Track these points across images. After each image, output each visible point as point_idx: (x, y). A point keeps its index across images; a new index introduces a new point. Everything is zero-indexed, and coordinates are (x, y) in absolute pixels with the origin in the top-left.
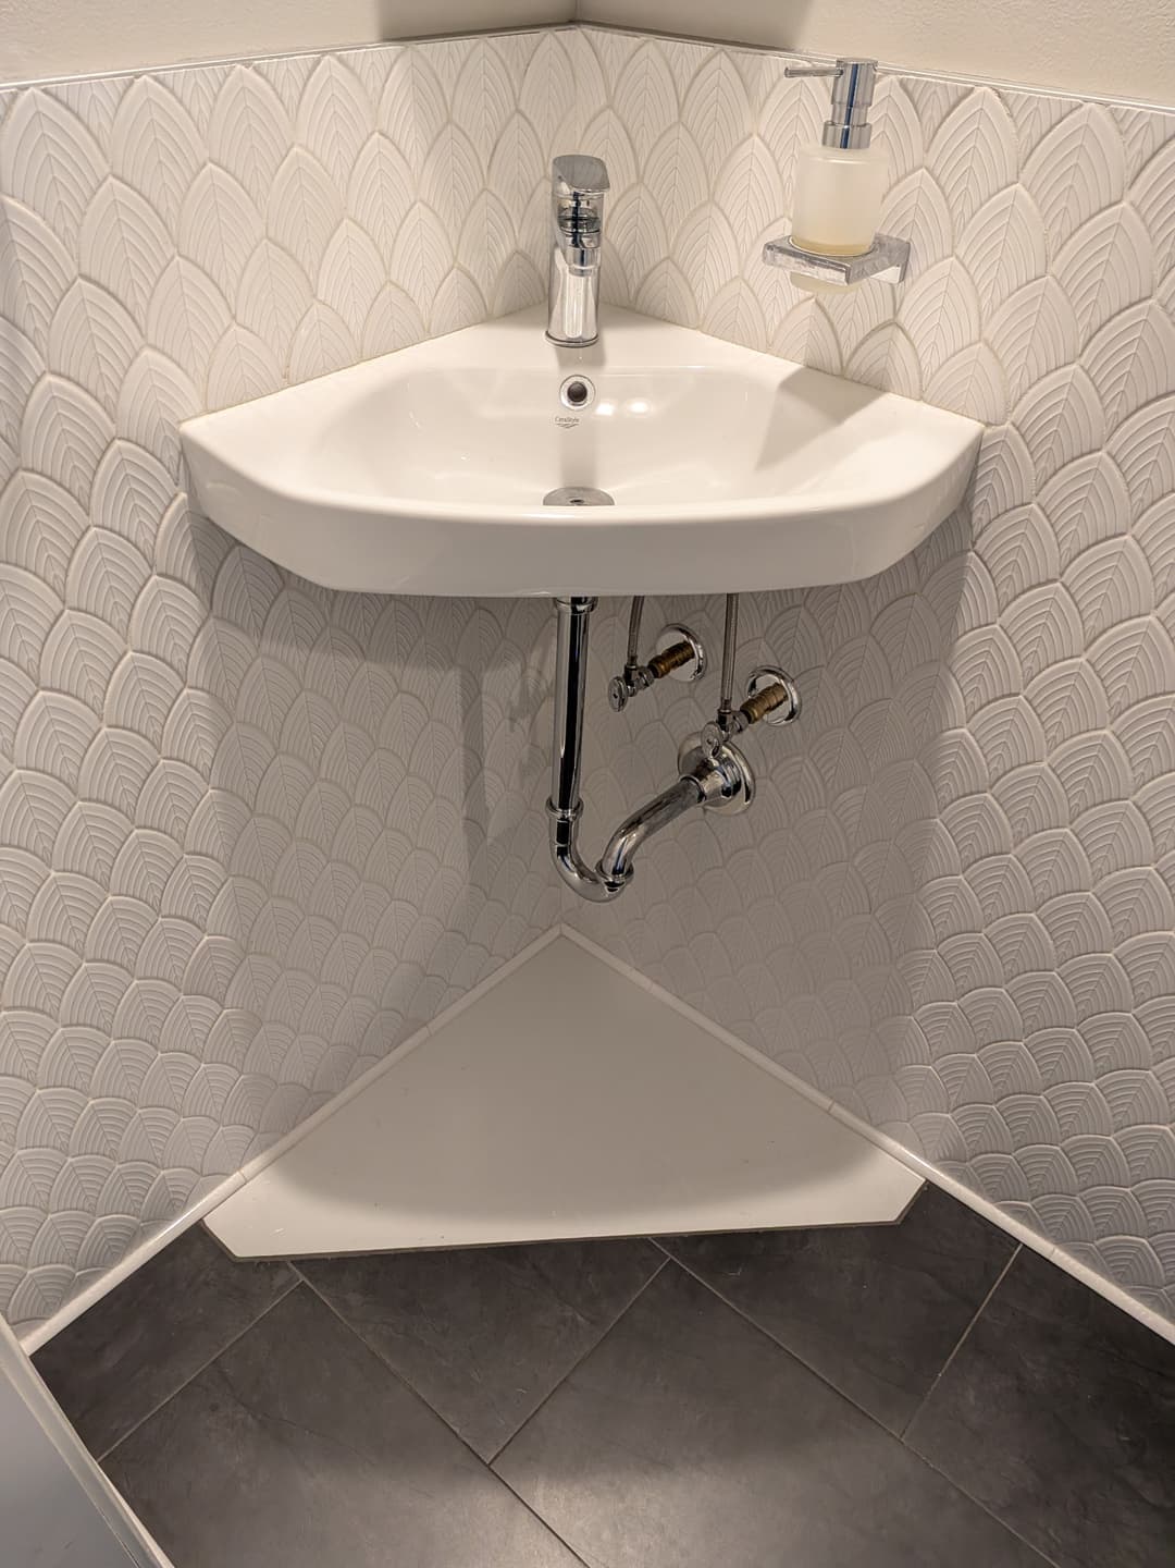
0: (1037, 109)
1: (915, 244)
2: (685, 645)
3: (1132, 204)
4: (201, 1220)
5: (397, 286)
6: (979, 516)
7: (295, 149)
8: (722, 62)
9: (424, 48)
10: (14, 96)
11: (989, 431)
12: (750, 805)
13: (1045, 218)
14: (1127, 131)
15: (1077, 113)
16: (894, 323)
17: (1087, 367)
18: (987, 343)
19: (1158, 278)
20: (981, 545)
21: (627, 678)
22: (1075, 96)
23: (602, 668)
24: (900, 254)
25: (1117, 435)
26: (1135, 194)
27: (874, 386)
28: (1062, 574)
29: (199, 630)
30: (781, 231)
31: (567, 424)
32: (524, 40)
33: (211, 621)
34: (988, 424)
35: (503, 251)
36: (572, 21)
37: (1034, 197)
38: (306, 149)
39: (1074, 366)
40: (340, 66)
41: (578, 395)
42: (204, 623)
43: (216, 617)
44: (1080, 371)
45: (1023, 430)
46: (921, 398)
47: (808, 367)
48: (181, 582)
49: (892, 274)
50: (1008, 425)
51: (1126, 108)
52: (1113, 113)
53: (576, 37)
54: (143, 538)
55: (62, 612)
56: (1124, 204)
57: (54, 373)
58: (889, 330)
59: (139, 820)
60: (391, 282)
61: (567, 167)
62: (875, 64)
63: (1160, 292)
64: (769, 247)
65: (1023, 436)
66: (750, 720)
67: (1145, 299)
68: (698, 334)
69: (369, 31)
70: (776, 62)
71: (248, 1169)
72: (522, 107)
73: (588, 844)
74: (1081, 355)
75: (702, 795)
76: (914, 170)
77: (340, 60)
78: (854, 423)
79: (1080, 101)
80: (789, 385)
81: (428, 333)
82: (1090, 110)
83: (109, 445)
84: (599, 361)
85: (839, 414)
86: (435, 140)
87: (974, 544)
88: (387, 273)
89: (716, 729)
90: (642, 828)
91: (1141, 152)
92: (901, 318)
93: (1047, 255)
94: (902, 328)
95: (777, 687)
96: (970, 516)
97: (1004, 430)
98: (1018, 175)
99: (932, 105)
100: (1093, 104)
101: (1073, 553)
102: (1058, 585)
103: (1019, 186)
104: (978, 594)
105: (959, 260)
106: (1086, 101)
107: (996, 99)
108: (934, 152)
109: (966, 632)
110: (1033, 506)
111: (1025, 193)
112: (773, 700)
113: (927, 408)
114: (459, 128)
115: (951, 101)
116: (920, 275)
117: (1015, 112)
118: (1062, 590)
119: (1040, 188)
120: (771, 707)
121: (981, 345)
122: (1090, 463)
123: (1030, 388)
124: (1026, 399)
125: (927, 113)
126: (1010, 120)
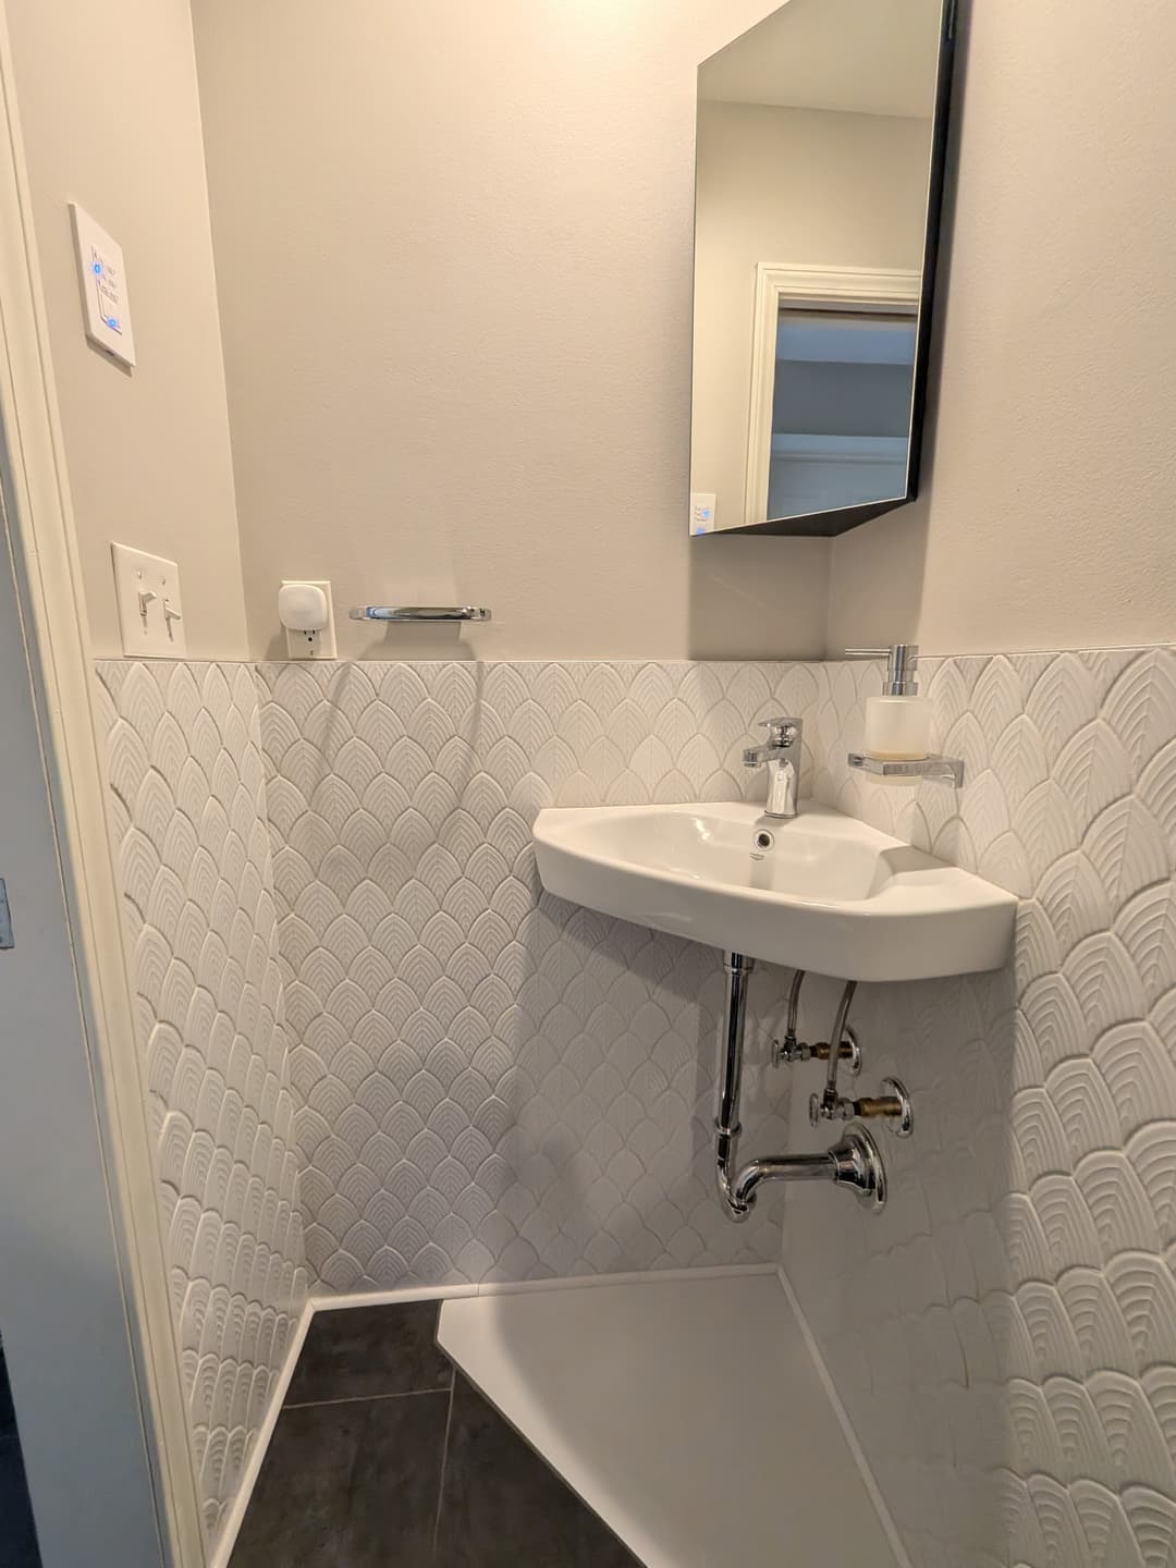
0: (1032, 663)
1: (966, 763)
2: (848, 1044)
4: (442, 1300)
5: (680, 772)
6: (1022, 977)
9: (709, 664)
10: (495, 666)
11: (1021, 903)
12: (884, 1206)
13: (1044, 736)
14: (1092, 668)
15: (1057, 660)
16: (957, 817)
17: (1087, 852)
18: (1016, 833)
19: (1135, 776)
20: (1026, 1002)
21: (787, 1046)
22: (1055, 651)
24: (959, 769)
25: (1120, 918)
26: (1104, 713)
27: (948, 861)
28: (1091, 1050)
29: (529, 912)
31: (757, 858)
33: (536, 910)
34: (1021, 898)
37: (1035, 722)
38: (633, 700)
39: (1078, 852)
40: (659, 669)
41: (764, 841)
42: (532, 909)
43: (540, 909)
44: (1082, 857)
45: (1046, 904)
46: (976, 873)
47: (912, 846)
48: (524, 884)
50: (1033, 900)
51: (1089, 652)
52: (1081, 657)
54: (510, 856)
55: (460, 878)
56: (1098, 720)
57: (485, 772)
58: (955, 822)
59: (473, 1001)
60: (676, 769)
63: (1137, 789)
65: (1046, 910)
67: (1126, 795)
71: (485, 1287)
72: (776, 696)
74: (1081, 842)
75: (837, 1173)
76: (964, 714)
79: (1059, 653)
81: (697, 799)
82: (1066, 657)
83: (503, 809)
84: (780, 827)
86: (713, 707)
87: (1020, 1003)
88: (674, 764)
91: (1104, 680)
92: (961, 813)
93: (1048, 765)
94: (962, 820)
95: (895, 1100)
96: (1014, 974)
97: (1033, 905)
98: (1023, 709)
99: (970, 672)
100: (1067, 654)
101: (1098, 1031)
102: (1089, 1060)
103: (1024, 716)
104: (1028, 1053)
105: (993, 770)
106: (1062, 652)
107: (1006, 660)
108: (973, 701)
109: (1020, 1090)
110: (1060, 975)
111: (1028, 719)
112: (890, 1107)
113: (976, 879)
114: (730, 702)
115: (981, 666)
116: (971, 781)
117: (1018, 666)
118: (1093, 1066)
119: (1039, 715)
120: (887, 1113)
121: (1011, 833)
122: (1100, 941)
123: (1048, 868)
124: (1044, 877)
125: (968, 676)
126: (1014, 673)
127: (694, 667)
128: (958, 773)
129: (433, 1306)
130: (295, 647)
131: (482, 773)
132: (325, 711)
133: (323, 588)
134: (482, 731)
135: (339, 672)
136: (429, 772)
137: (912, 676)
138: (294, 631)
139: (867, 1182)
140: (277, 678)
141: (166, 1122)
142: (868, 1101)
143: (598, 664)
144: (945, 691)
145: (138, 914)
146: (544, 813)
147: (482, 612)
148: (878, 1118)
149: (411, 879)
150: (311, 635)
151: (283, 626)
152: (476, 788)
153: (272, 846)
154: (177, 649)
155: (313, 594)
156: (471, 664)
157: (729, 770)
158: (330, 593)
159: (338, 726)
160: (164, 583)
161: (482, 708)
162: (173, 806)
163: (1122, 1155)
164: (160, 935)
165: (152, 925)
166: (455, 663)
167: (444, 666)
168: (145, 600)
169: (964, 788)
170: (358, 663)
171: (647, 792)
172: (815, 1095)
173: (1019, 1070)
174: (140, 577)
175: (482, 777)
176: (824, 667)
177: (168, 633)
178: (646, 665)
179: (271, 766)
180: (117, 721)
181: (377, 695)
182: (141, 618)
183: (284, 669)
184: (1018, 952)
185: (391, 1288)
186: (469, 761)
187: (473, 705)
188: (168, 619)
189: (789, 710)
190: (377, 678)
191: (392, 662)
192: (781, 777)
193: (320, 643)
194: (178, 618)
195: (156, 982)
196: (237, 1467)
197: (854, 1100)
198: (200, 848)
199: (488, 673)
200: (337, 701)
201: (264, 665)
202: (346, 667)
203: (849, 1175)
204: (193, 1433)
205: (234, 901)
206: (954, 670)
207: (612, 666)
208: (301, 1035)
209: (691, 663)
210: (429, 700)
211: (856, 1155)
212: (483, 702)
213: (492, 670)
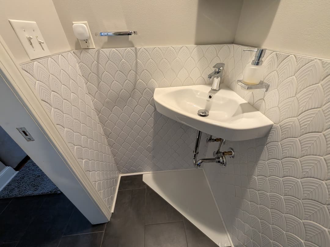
0: (303, 60)
1: (270, 85)
3: (321, 85)
5: (190, 77)
6: (269, 140)
7: (177, 58)
9: (200, 46)
10: (140, 49)
11: (274, 125)
12: (225, 167)
13: (298, 84)
14: (325, 67)
15: (313, 61)
17: (299, 119)
18: (279, 108)
20: (268, 145)
21: (210, 139)
22: (313, 58)
25: (302, 136)
26: (322, 82)
27: (257, 109)
28: (281, 159)
31: (208, 101)
32: (222, 45)
34: (275, 124)
36: (232, 43)
37: (297, 79)
38: (179, 58)
40: (186, 48)
41: (210, 97)
44: (297, 119)
45: (281, 127)
46: (264, 114)
47: (248, 103)
48: (152, 106)
49: (265, 90)
50: (278, 125)
51: (326, 61)
52: (323, 62)
55: (137, 105)
56: (319, 84)
58: (262, 100)
63: (323, 107)
65: (281, 128)
67: (319, 108)
68: (235, 93)
71: (150, 172)
72: (218, 55)
74: (298, 116)
76: (274, 71)
79: (314, 59)
81: (194, 84)
82: (316, 61)
83: (146, 88)
86: (200, 59)
87: (266, 145)
88: (189, 75)
92: (265, 98)
93: (296, 93)
94: (264, 100)
95: (231, 152)
96: (267, 139)
97: (278, 126)
98: (294, 74)
99: (281, 58)
100: (317, 60)
101: (285, 157)
102: (280, 161)
103: (294, 77)
104: (265, 154)
105: (278, 90)
106: (316, 59)
107: (294, 57)
108: (279, 68)
109: (261, 160)
110: (279, 143)
111: (295, 78)
112: (230, 153)
113: (264, 116)
114: (205, 57)
115: (285, 57)
116: (270, 91)
117: (298, 60)
118: (281, 163)
119: (299, 78)
120: (229, 154)
121: (278, 108)
122: (294, 140)
123: (285, 119)
124: (283, 121)
125: (279, 60)
126: (296, 62)
127: (197, 47)
128: (267, 87)
129: (142, 175)
130: (83, 45)
131: (140, 80)
132: (96, 64)
133: (85, 24)
134: (139, 68)
135: (97, 52)
136: (126, 80)
137: (262, 59)
138: (82, 40)
139: (223, 163)
140: (80, 55)
141: (83, 162)
142: (226, 152)
143: (169, 47)
144: (270, 62)
145: (62, 127)
146: (156, 89)
147: (134, 32)
148: (228, 155)
149: (126, 106)
150: (86, 41)
151: (77, 39)
152: (139, 84)
153: (92, 99)
154: (47, 52)
155: (83, 27)
156: (133, 48)
157: (203, 77)
158: (88, 26)
159: (100, 68)
160: (34, 31)
161: (138, 62)
162: (62, 99)
163: (281, 179)
164: (70, 129)
165: (67, 128)
166: (129, 49)
167: (126, 49)
168: (30, 39)
169: (267, 92)
170: (102, 49)
171: (182, 82)
172: (215, 152)
173: (262, 156)
174: (25, 31)
175: (140, 81)
176: (233, 46)
177: (42, 48)
178: (182, 47)
179: (86, 80)
180: (36, 82)
181: (109, 59)
182: (31, 46)
183: (81, 52)
184: (270, 135)
185: (134, 173)
186: (136, 77)
187: (135, 61)
188: (40, 44)
189: (222, 61)
190: (108, 54)
191: (111, 49)
192: (217, 81)
193: (89, 43)
194: (43, 43)
195: (72, 139)
196: (112, 200)
197: (223, 152)
198: (73, 106)
199: (138, 51)
200: (98, 61)
201: (76, 51)
202: (98, 51)
203: (219, 162)
204: (103, 200)
205: (86, 115)
206: (275, 56)
207: (173, 48)
208: (108, 137)
209: (195, 46)
210: (123, 60)
211: (221, 158)
212: (138, 60)
213: (139, 50)
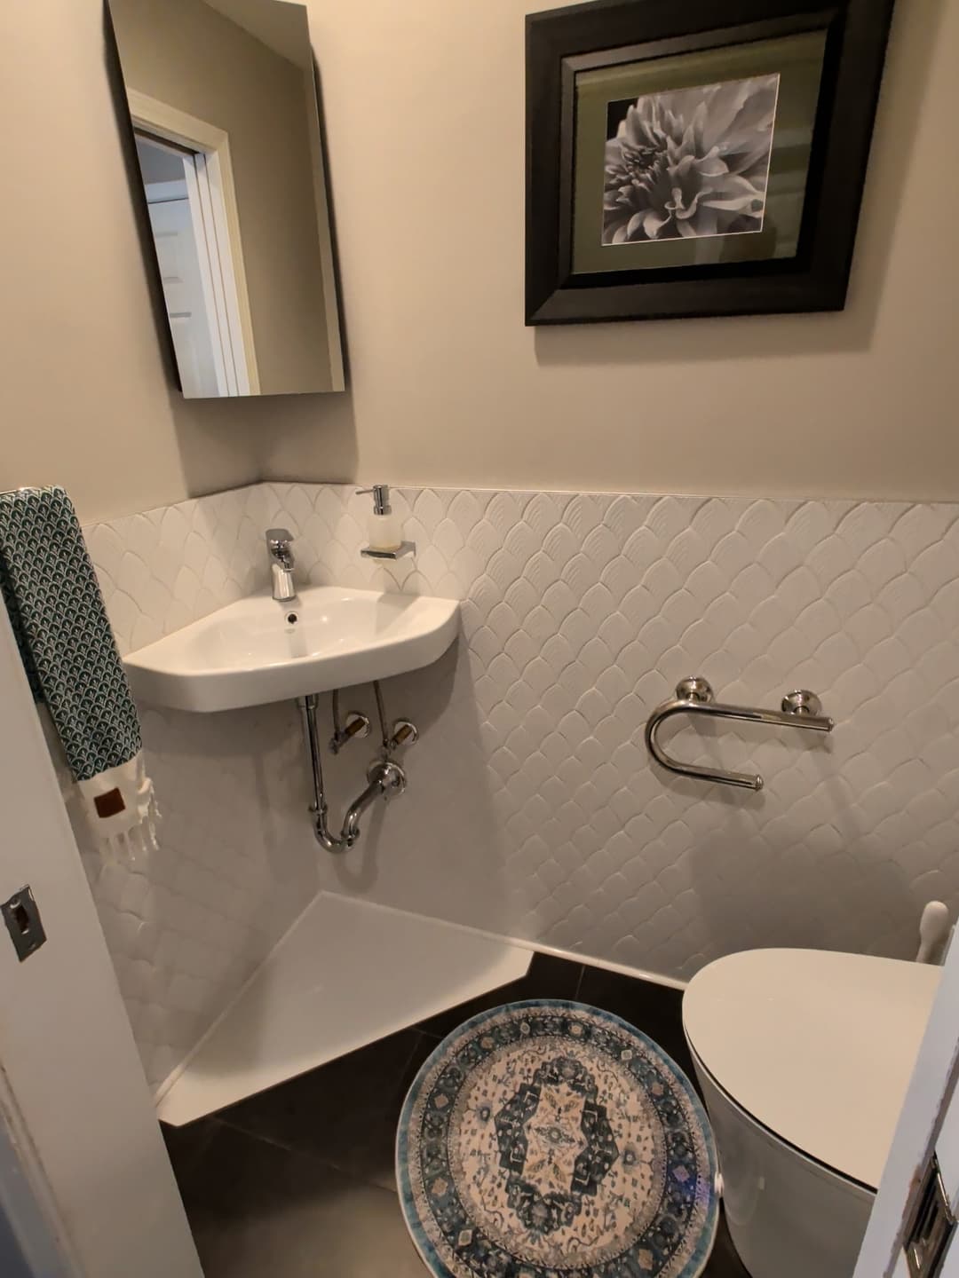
0: (446, 494)
1: (417, 542)
2: (360, 720)
6: (468, 634)
8: (327, 489)
11: (461, 602)
12: (406, 790)
13: (459, 527)
14: (477, 498)
15: (460, 494)
16: (416, 571)
17: (489, 574)
20: (472, 644)
21: (336, 737)
22: (458, 489)
23: (325, 736)
24: (412, 547)
25: (506, 595)
26: (486, 516)
27: (414, 595)
30: (365, 546)
31: (290, 632)
32: (244, 490)
34: (460, 600)
35: (247, 569)
36: (259, 481)
37: (454, 521)
39: (484, 574)
41: (292, 619)
44: (487, 575)
45: (474, 600)
46: (433, 596)
47: (387, 592)
49: (411, 553)
50: (468, 600)
51: (474, 491)
53: (265, 487)
56: (484, 520)
58: (414, 574)
61: (271, 534)
62: (386, 486)
64: (363, 552)
65: (474, 602)
66: (398, 743)
67: (501, 549)
69: (185, 494)
70: (348, 488)
73: (333, 827)
74: (485, 570)
75: (383, 788)
76: (410, 518)
77: (175, 507)
78: (411, 608)
79: (460, 491)
80: (380, 600)
81: (221, 606)
84: (299, 605)
85: (405, 606)
87: (469, 646)
89: (384, 748)
90: (359, 810)
91: (484, 503)
92: (418, 569)
95: (407, 726)
98: (446, 515)
101: (504, 642)
102: (503, 654)
103: (447, 518)
105: (433, 547)
107: (432, 492)
108: (415, 512)
109: (476, 681)
111: (450, 520)
112: (406, 732)
113: (436, 600)
115: (417, 494)
116: (421, 553)
120: (405, 736)
123: (472, 585)
124: (472, 589)
126: (438, 498)
169: (417, 556)
184: (464, 625)
